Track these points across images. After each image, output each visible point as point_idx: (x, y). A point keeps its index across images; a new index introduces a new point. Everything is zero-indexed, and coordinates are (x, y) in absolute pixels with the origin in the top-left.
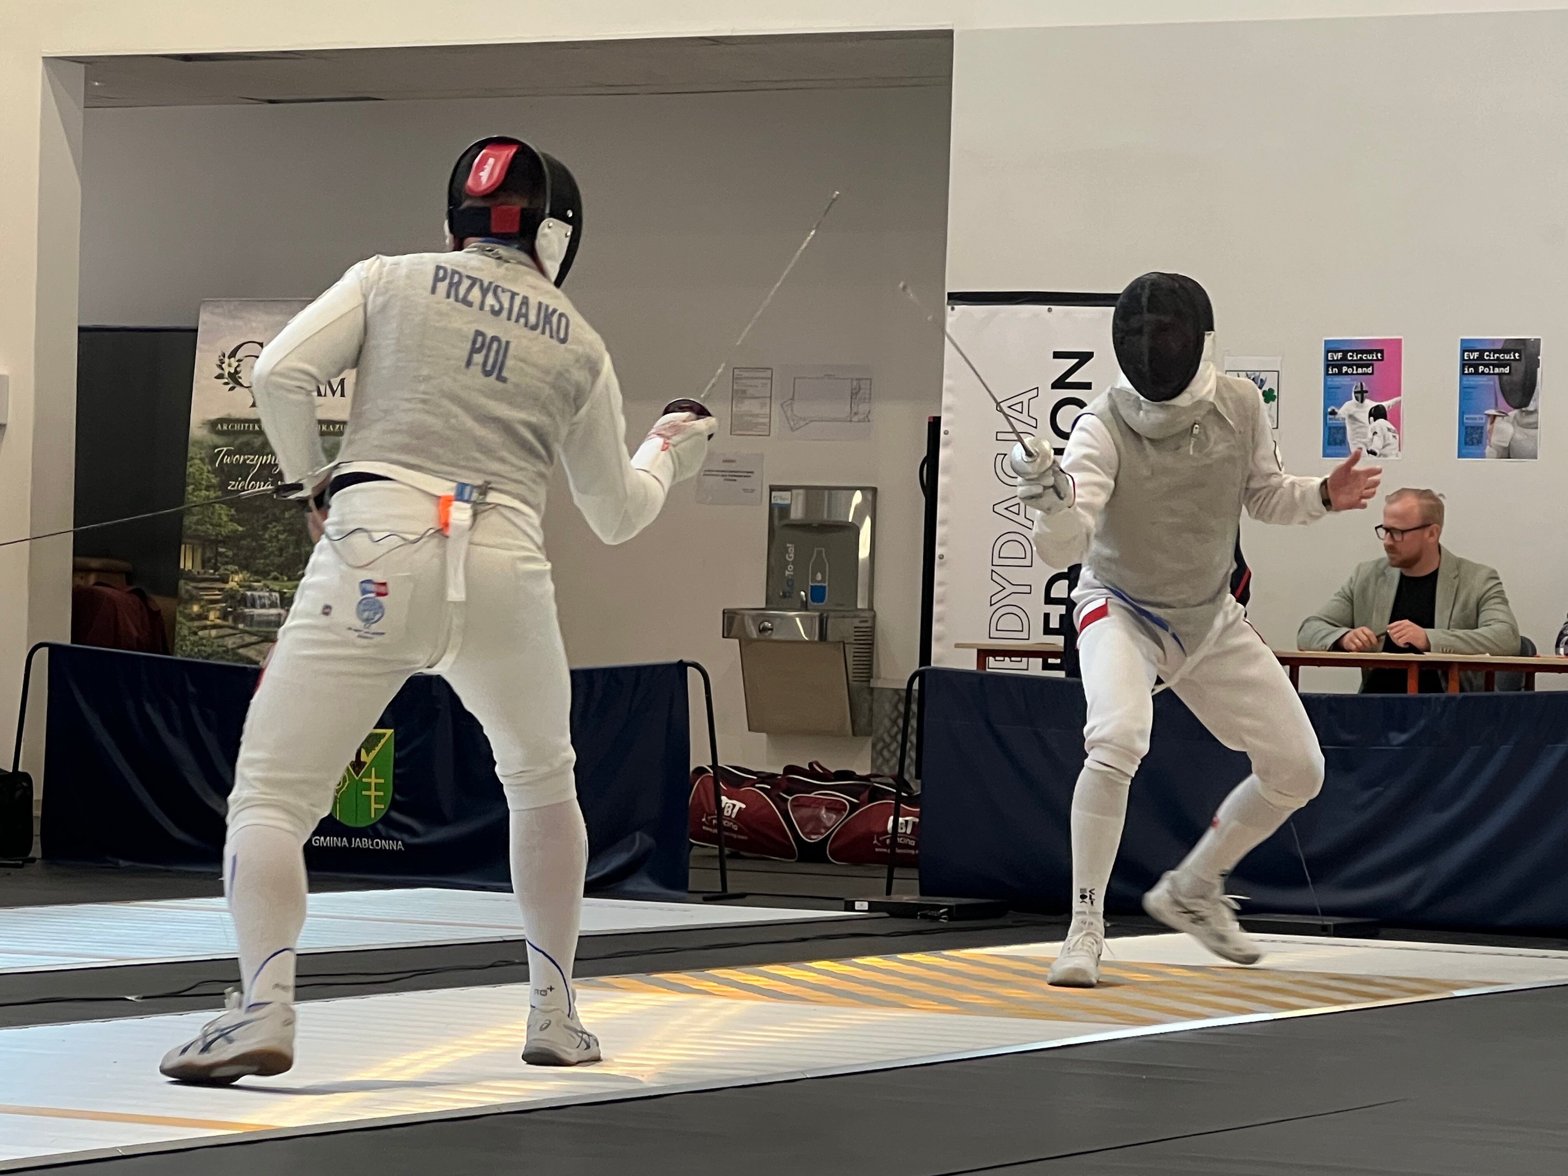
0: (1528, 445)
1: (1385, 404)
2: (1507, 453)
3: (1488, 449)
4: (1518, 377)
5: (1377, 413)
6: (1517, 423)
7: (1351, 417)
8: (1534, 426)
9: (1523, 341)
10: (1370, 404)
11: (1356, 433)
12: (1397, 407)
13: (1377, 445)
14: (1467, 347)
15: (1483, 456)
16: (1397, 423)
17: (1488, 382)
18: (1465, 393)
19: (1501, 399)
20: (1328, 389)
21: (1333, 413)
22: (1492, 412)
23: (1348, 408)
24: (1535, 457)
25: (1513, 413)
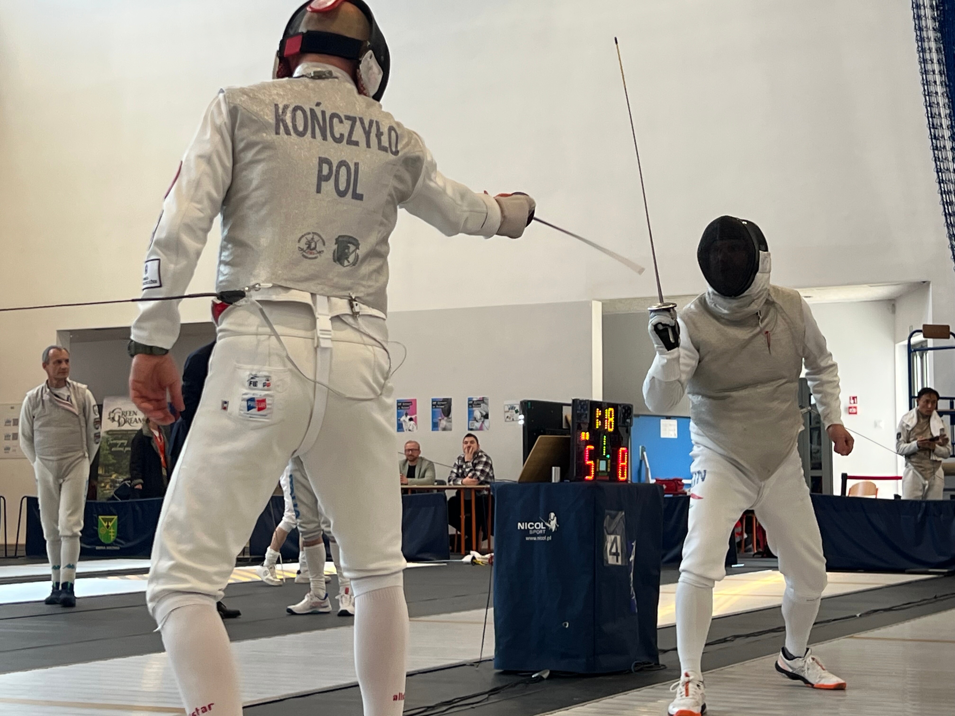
0: (449, 427)
1: (413, 417)
2: (444, 429)
3: (440, 429)
4: (446, 408)
5: (411, 419)
6: (446, 421)
7: (404, 421)
8: (451, 422)
9: (447, 399)
10: (409, 417)
11: (405, 425)
12: (416, 417)
13: (411, 428)
14: (433, 401)
15: (438, 430)
16: (416, 422)
17: (439, 410)
18: (433, 413)
19: (442, 415)
20: (398, 413)
21: (399, 420)
22: (440, 418)
23: (403, 418)
24: (451, 430)
25: (446, 418)
